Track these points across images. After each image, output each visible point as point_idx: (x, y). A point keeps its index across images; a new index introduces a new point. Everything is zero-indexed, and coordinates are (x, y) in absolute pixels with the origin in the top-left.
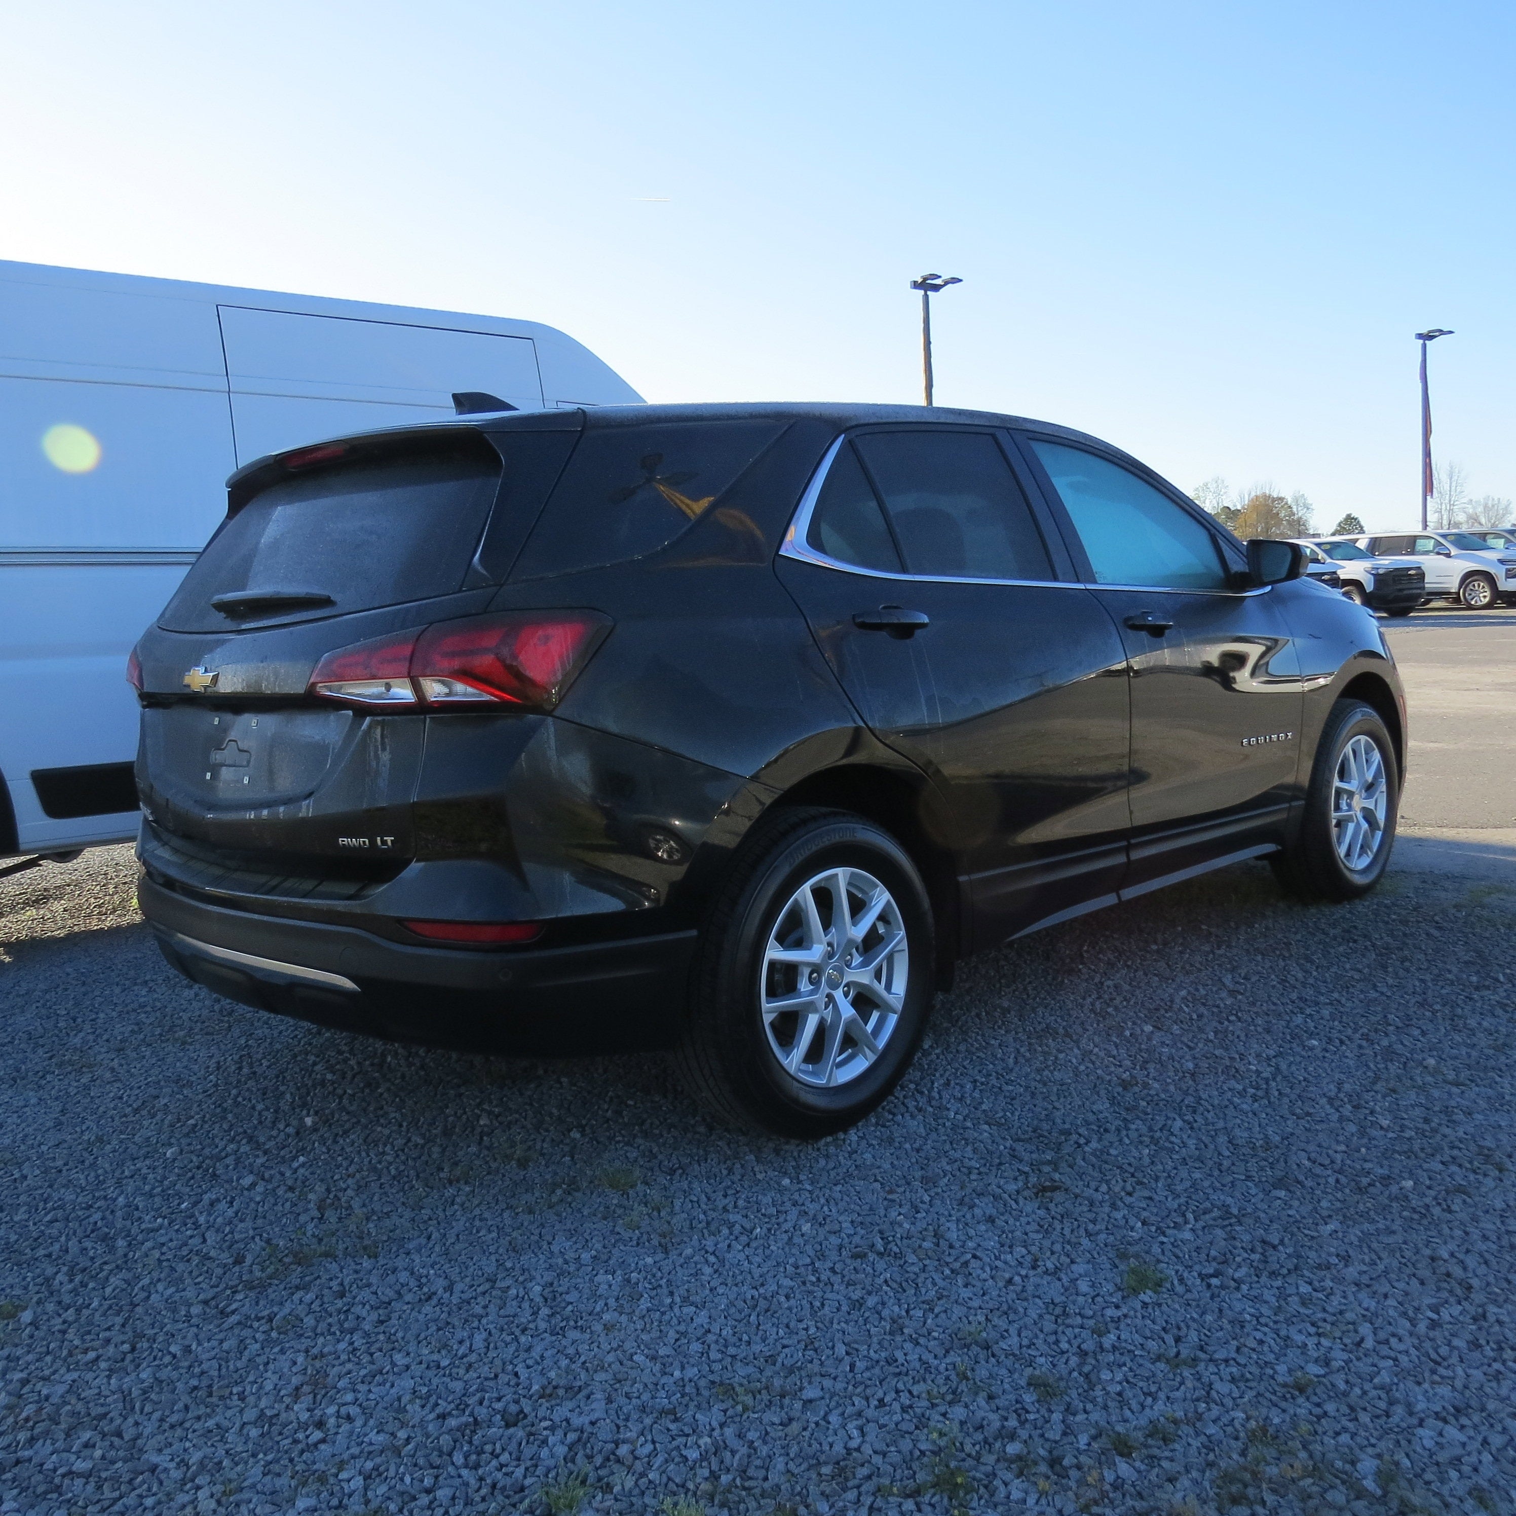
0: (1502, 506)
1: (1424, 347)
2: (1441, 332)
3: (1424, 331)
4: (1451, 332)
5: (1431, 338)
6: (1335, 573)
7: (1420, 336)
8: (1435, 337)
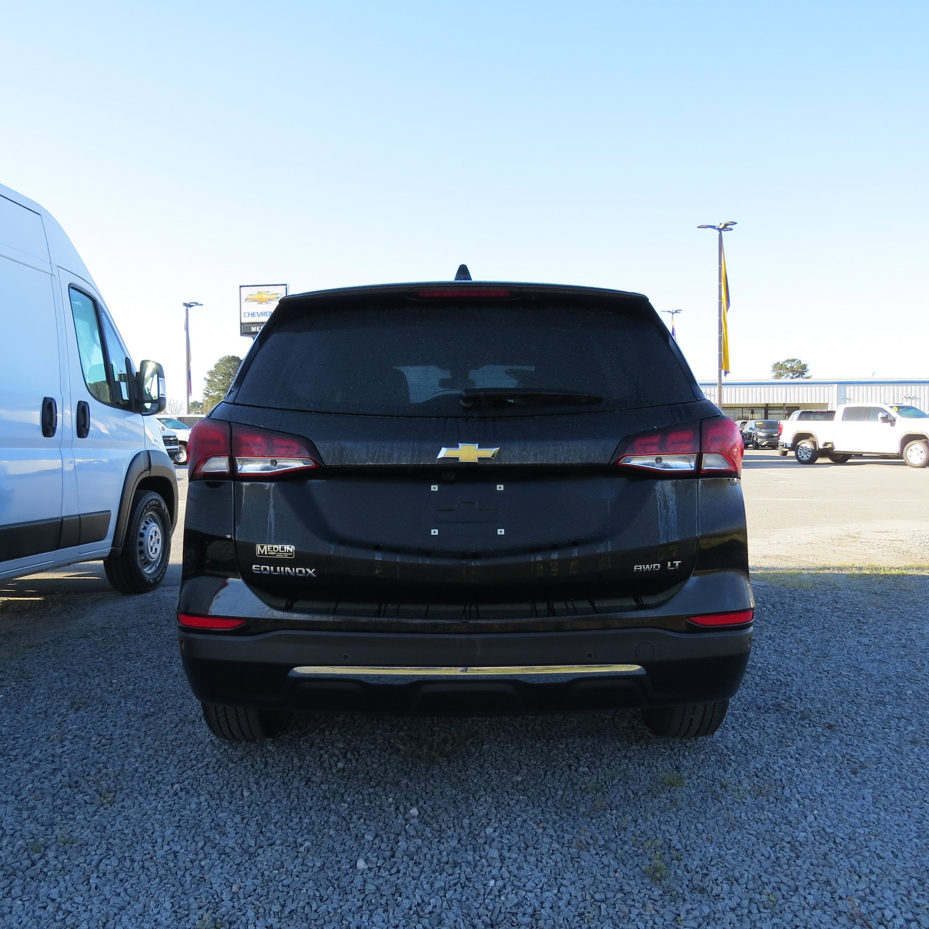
0: (179, 404)
1: (187, 310)
2: (197, 304)
3: (188, 302)
4: (201, 305)
5: (191, 306)
6: (175, 436)
7: (185, 305)
8: (193, 306)
